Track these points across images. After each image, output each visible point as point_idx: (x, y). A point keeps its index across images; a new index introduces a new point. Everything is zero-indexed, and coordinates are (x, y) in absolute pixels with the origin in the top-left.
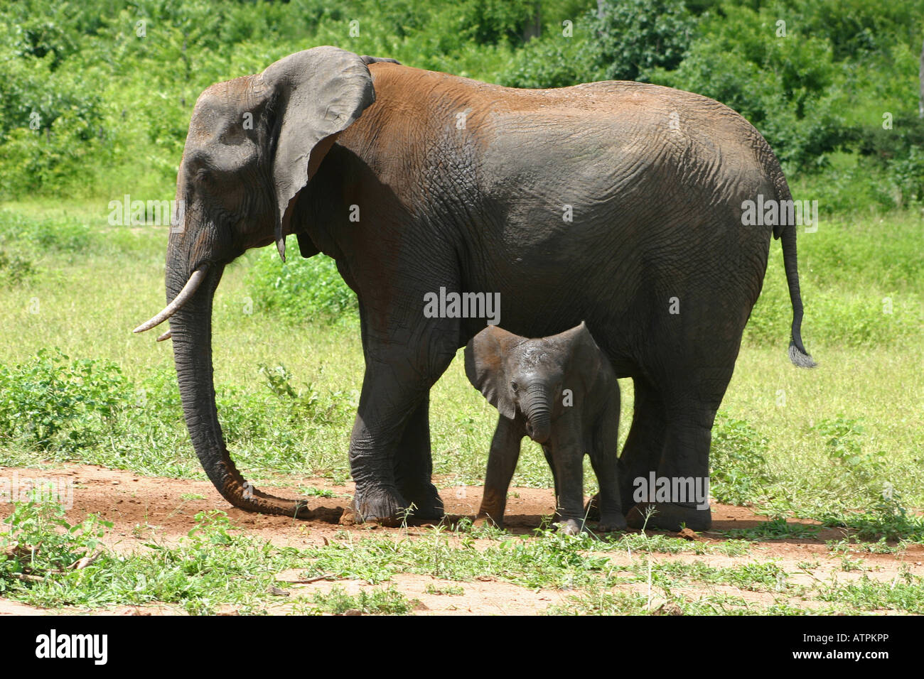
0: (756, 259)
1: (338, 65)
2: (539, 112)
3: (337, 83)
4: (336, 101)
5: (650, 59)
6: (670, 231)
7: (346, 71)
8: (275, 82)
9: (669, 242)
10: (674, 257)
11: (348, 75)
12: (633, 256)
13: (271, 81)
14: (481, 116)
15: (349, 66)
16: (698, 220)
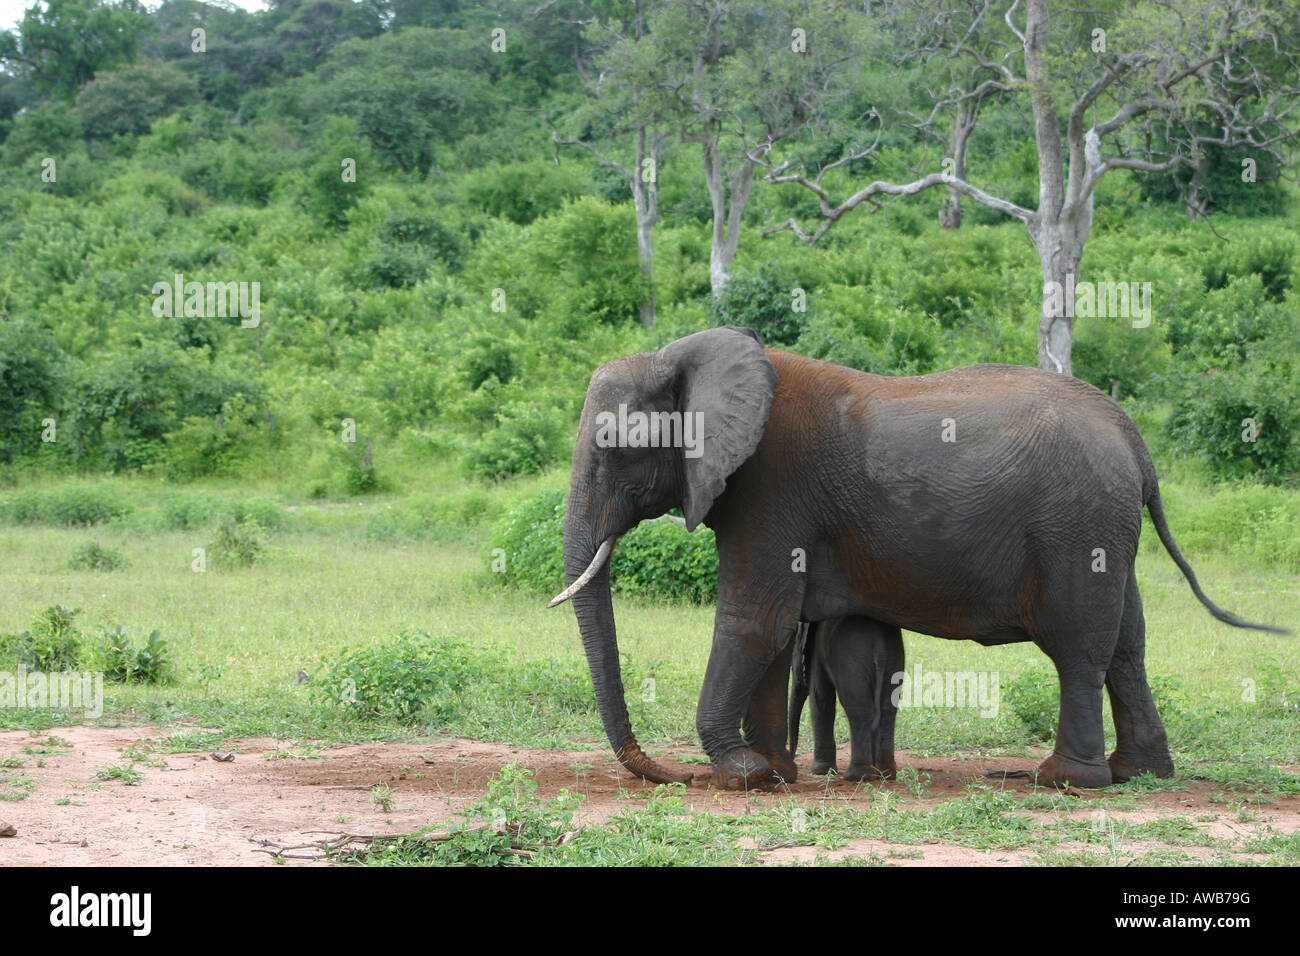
0: (1131, 526)
1: (737, 350)
2: (917, 398)
3: (738, 368)
4: (739, 386)
5: (768, 335)
6: (1048, 506)
7: (746, 355)
8: (676, 362)
9: (1048, 516)
10: (1054, 530)
11: (749, 360)
12: (1015, 531)
13: (672, 362)
14: (863, 403)
15: (748, 350)
16: (1075, 494)
